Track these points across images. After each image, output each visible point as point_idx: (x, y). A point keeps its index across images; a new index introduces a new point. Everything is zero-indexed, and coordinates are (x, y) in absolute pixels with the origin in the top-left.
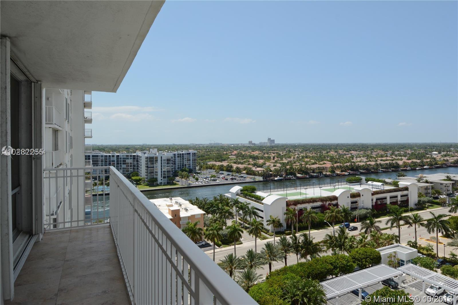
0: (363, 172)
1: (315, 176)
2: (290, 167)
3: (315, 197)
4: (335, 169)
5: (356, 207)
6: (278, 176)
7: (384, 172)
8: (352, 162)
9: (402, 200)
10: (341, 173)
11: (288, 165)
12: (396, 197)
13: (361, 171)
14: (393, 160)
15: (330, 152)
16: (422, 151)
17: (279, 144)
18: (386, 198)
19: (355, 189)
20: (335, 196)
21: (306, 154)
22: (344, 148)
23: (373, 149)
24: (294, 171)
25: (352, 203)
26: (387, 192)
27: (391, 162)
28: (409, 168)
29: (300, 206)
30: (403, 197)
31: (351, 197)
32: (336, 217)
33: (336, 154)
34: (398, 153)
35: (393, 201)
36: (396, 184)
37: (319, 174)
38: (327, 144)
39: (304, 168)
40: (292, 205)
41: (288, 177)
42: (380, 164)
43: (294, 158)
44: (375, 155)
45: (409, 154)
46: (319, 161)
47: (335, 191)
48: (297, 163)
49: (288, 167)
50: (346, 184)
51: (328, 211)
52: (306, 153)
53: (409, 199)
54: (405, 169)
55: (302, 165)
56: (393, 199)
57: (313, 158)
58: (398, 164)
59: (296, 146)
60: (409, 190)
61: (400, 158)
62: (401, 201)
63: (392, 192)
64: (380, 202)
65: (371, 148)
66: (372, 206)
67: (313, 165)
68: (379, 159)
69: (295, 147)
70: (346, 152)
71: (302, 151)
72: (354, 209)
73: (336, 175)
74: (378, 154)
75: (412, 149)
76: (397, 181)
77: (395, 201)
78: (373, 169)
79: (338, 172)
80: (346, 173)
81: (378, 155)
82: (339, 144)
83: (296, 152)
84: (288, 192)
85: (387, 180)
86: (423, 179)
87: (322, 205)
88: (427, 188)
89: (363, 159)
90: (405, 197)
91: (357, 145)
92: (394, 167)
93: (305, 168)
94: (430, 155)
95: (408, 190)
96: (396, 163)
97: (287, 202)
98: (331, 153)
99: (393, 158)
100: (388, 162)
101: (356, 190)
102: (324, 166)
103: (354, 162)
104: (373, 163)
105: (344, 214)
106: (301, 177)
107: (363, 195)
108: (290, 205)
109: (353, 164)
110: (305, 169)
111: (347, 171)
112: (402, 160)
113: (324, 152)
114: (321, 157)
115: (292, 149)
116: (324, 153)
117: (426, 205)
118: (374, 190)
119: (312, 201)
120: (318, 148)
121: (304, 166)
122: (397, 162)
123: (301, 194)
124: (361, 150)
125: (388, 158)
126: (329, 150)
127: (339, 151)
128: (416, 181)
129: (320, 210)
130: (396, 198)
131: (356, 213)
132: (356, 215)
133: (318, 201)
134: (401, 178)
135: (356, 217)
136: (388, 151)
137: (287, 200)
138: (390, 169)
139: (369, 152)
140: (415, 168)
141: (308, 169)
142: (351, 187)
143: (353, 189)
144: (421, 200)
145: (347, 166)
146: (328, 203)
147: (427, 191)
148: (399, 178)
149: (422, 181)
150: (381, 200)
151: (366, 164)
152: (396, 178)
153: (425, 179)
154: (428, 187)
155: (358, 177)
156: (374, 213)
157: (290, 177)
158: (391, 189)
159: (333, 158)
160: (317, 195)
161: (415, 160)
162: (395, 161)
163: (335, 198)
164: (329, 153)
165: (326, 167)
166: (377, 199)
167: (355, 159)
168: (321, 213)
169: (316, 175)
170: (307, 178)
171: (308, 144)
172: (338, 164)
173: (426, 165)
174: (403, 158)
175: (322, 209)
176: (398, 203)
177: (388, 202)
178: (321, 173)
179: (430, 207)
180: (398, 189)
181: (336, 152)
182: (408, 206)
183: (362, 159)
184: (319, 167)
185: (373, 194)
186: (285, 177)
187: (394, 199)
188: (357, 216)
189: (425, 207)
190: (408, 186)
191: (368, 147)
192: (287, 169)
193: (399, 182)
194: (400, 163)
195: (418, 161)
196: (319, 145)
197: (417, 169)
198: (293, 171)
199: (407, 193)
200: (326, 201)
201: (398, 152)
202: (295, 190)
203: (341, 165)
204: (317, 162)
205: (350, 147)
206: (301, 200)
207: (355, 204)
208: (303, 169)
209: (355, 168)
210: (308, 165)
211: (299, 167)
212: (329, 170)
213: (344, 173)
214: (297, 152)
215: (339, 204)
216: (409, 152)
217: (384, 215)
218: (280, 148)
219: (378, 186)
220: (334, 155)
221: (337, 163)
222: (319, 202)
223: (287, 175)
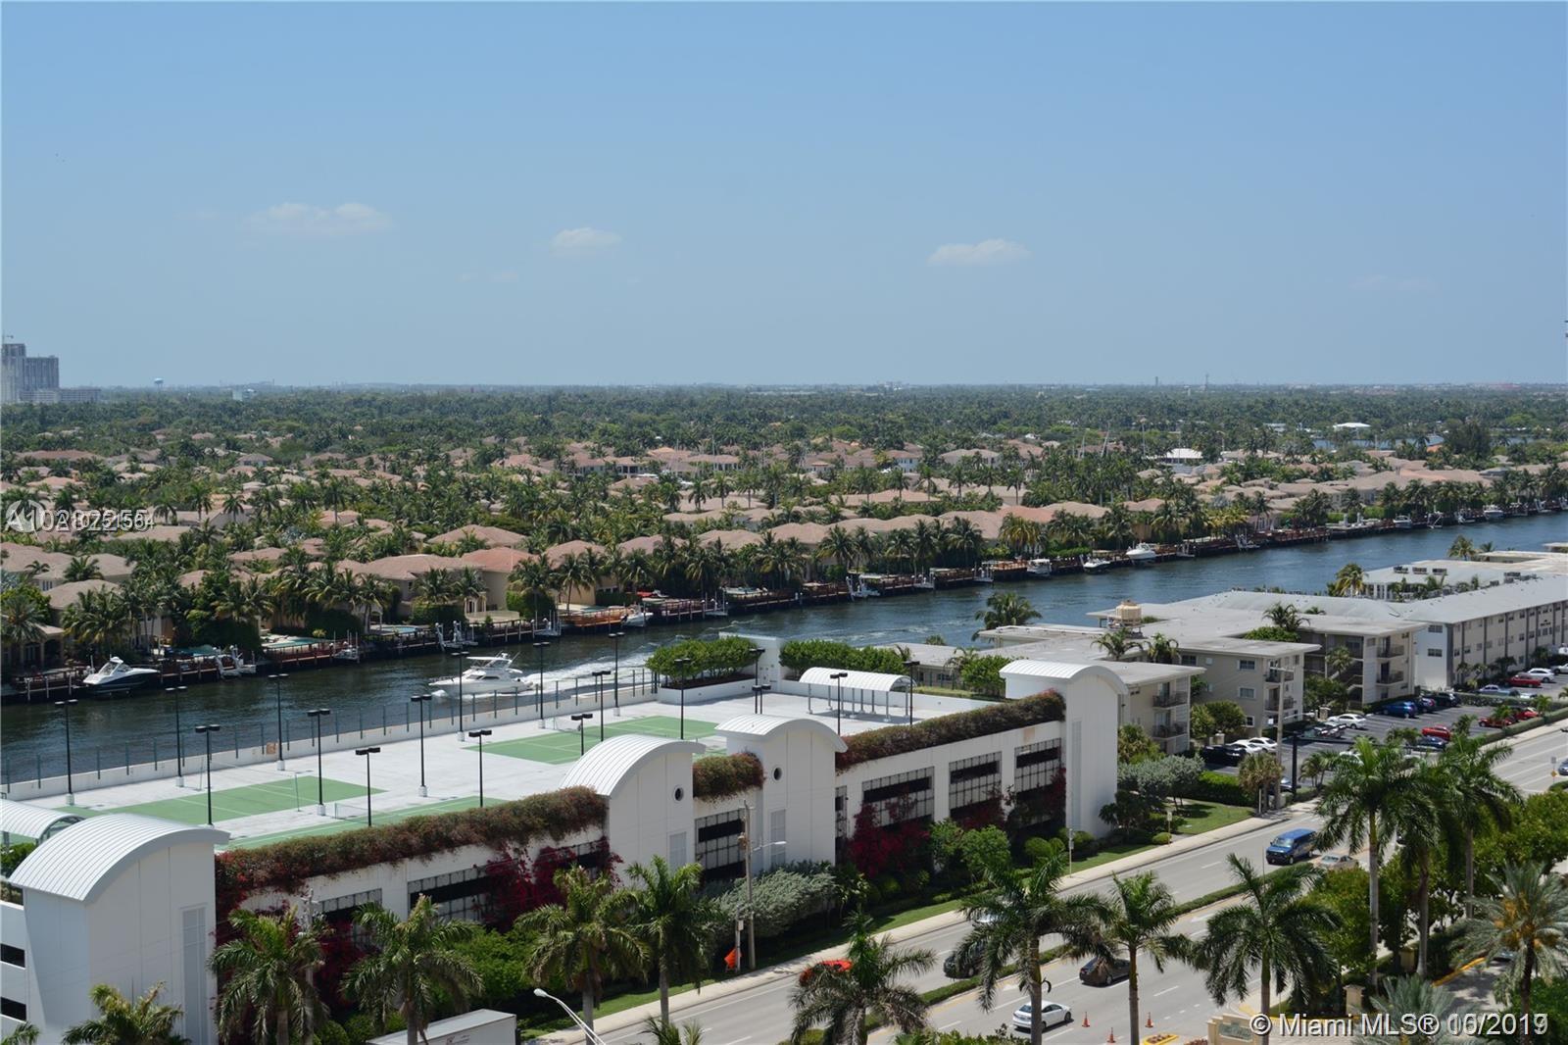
0: (747, 600)
1: (408, 641)
2: (209, 582)
3: (442, 811)
4: (554, 586)
5: (733, 859)
6: (116, 659)
7: (886, 594)
8: (669, 530)
9: (1026, 788)
10: (599, 613)
11: (189, 567)
12: (991, 768)
13: (736, 592)
14: (937, 510)
15: (502, 455)
16: (1108, 443)
17: (97, 391)
18: (923, 783)
19: (722, 733)
20: (582, 790)
21: (325, 475)
22: (601, 425)
23: (800, 433)
24: (246, 609)
25: (706, 833)
26: (934, 737)
27: (929, 520)
28: (1038, 561)
29: (324, 892)
30: (1034, 768)
31: (698, 792)
32: (614, 950)
33: (547, 468)
34: (964, 458)
35: (968, 799)
36: (984, 678)
37: (433, 630)
38: (475, 395)
39: (322, 587)
40: (263, 885)
41: (198, 658)
42: (865, 544)
43: (232, 506)
44: (820, 476)
45: (1033, 463)
46: (429, 528)
47: (588, 754)
48: (257, 541)
49: (192, 579)
50: (648, 695)
51: (550, 911)
52: (319, 464)
53: (1068, 776)
54: (1016, 566)
55: (305, 558)
56: (968, 784)
57: (377, 500)
58: (971, 534)
59: (234, 410)
60: (1069, 713)
61: (983, 490)
62: (1022, 797)
63: (963, 738)
64: (892, 815)
65: (786, 426)
66: (840, 842)
67: (390, 560)
68: (854, 499)
69: (226, 418)
70: (617, 454)
71: (286, 448)
72: (722, 876)
73: (564, 632)
74: (839, 464)
75: (1048, 431)
76: (989, 658)
77: (984, 797)
78: (818, 573)
79: (576, 609)
80: (635, 616)
81: (839, 476)
82: (559, 391)
83: (244, 456)
84: (222, 782)
85: (927, 655)
86: (1139, 636)
87: (491, 866)
88: (1164, 698)
89: (743, 502)
90: (1042, 766)
91: (692, 404)
92: (947, 557)
93: (330, 581)
94: (1159, 473)
95: (1061, 718)
96: (963, 527)
97: (220, 864)
98: (513, 461)
99: (935, 490)
100: (906, 523)
101: (730, 735)
102: (469, 561)
103: (682, 530)
104: (813, 534)
105: (665, 928)
106: (298, 654)
107: (777, 774)
108: (250, 885)
109: (678, 542)
110: (330, 594)
111: (639, 600)
112: (992, 504)
113: (460, 456)
114: (439, 496)
115: (212, 436)
116: (459, 463)
117: (1163, 810)
118: (852, 728)
119: (414, 840)
120: (412, 427)
121: (318, 565)
122: (966, 523)
123: (321, 791)
124: (723, 441)
125: (909, 496)
126: (490, 441)
127: (568, 448)
128: (1105, 652)
129: (476, 907)
130: (990, 778)
131: (736, 904)
132: (734, 924)
133: (467, 842)
134: (1005, 631)
135: (734, 936)
136: (901, 448)
137: (219, 851)
138: (927, 574)
139: (779, 454)
140: (1077, 556)
141: (353, 590)
142: (693, 713)
143: (709, 728)
144: (1134, 779)
145: (638, 560)
146: (533, 849)
147: (1169, 714)
148: (992, 632)
149: (1135, 650)
150: (893, 800)
151: (769, 540)
152: (975, 636)
153: (1148, 631)
154: (1174, 688)
155: (730, 642)
156: (852, 895)
157: (207, 663)
158: (957, 718)
159: (533, 501)
160: (448, 795)
161: (1075, 508)
162: (952, 514)
163: (588, 808)
164: (496, 464)
165: (486, 574)
166: (871, 795)
167: (692, 506)
168: (488, 930)
169: (417, 639)
170: (344, 663)
171: (328, 393)
172: (577, 548)
173: (1141, 534)
174: (999, 490)
175: (490, 901)
176: (1001, 811)
177: (941, 812)
178: (449, 616)
179: (1191, 823)
180: (1001, 710)
181: (546, 453)
182: (1063, 824)
183: (734, 505)
184: (433, 575)
185: (843, 762)
186: (168, 664)
187: (976, 782)
188: (741, 926)
189: (1163, 825)
190: (1060, 689)
191: (766, 418)
192: (184, 594)
193: (1003, 662)
194: (989, 525)
195: (1096, 512)
196: (418, 401)
197: (1088, 565)
198: (237, 607)
199: (1056, 736)
200: (523, 834)
201: (964, 452)
202: (276, 765)
203: (598, 550)
204: (417, 535)
205: (645, 416)
206: (330, 839)
207: (723, 842)
208: (315, 591)
209: (694, 571)
210: (354, 558)
211: (280, 579)
212: (505, 590)
213: (615, 611)
214: (252, 457)
215: (614, 847)
216: (1029, 447)
217: (920, 899)
218: (104, 426)
219: (868, 697)
220: (536, 479)
221: (566, 540)
222: (473, 848)
223: (184, 641)
